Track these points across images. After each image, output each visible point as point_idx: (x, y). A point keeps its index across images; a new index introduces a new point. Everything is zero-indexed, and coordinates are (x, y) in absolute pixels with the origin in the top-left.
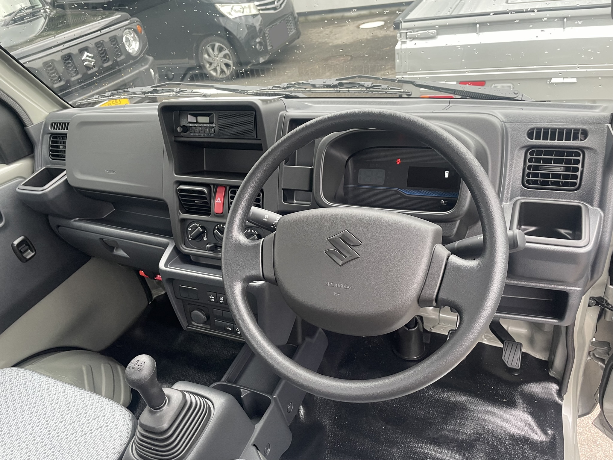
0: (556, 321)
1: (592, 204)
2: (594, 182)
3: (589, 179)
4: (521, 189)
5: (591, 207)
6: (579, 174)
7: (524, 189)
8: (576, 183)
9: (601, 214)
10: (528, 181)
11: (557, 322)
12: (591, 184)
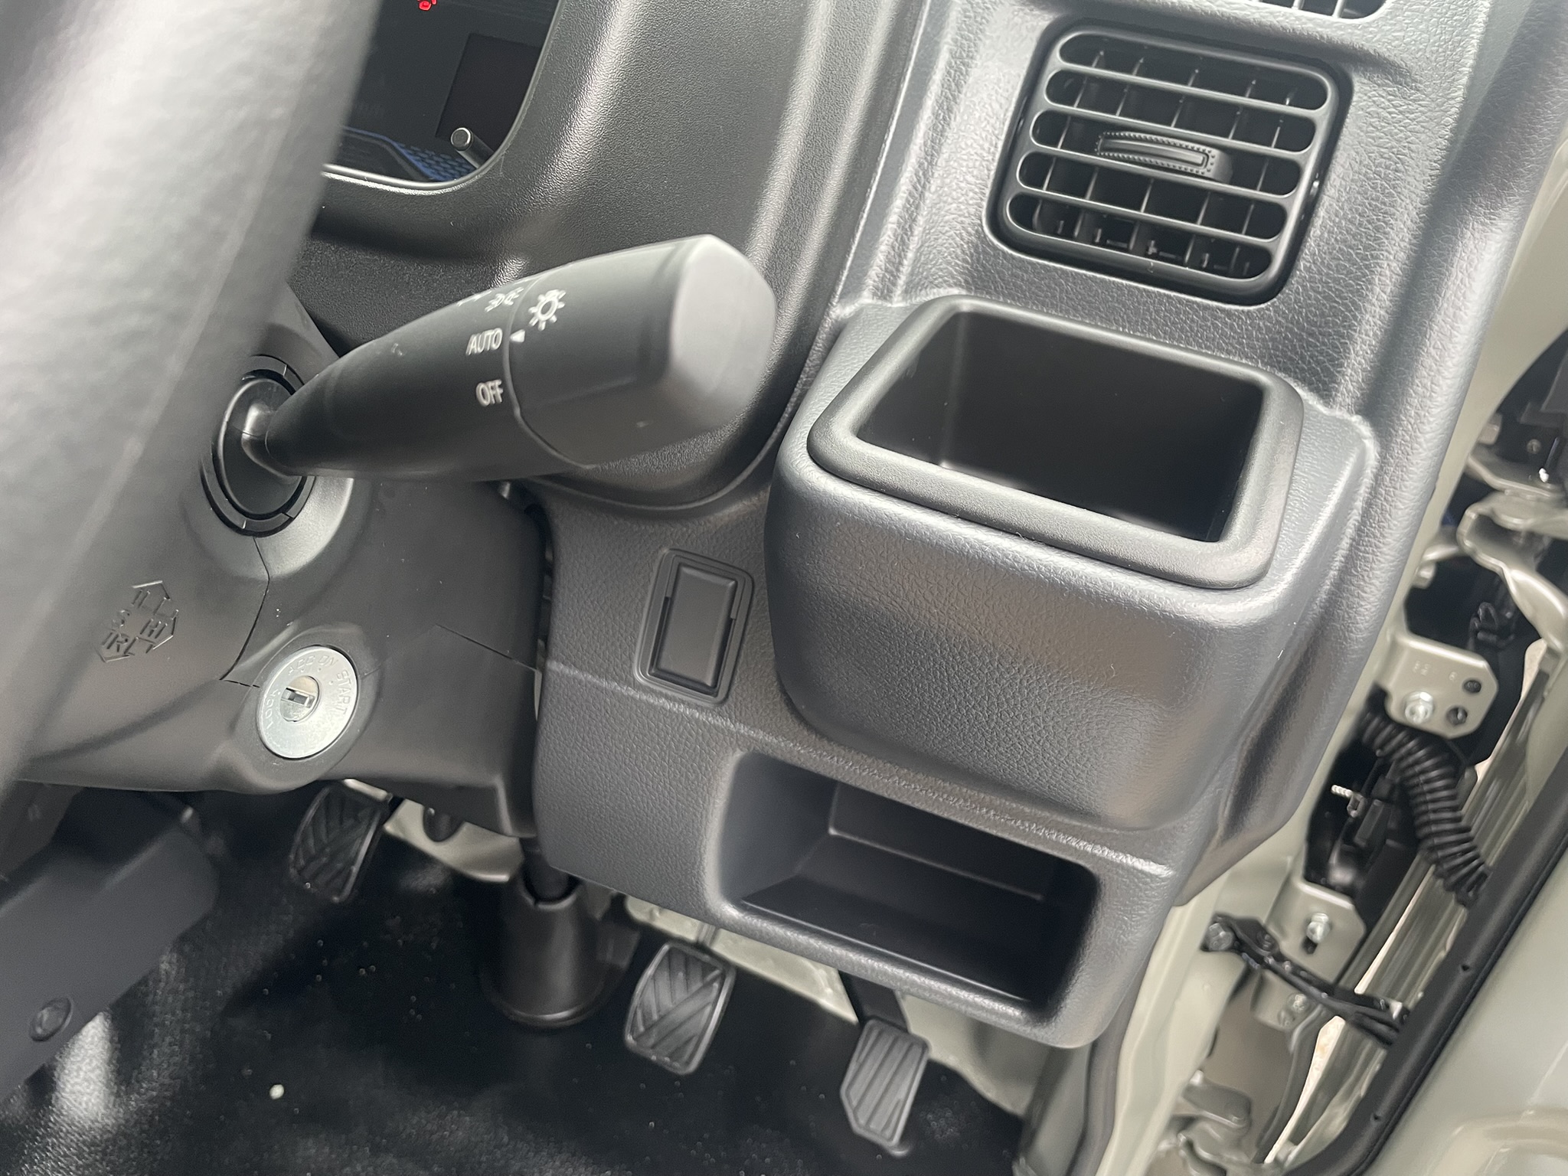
0: (1014, 1012)
1: (1324, 389)
2: (1364, 258)
3: (1345, 241)
4: (976, 247)
5: (1321, 408)
6: (1294, 203)
7: (995, 248)
8: (1264, 258)
9: (1363, 453)
10: (1024, 208)
11: (1018, 1021)
12: (1349, 272)
